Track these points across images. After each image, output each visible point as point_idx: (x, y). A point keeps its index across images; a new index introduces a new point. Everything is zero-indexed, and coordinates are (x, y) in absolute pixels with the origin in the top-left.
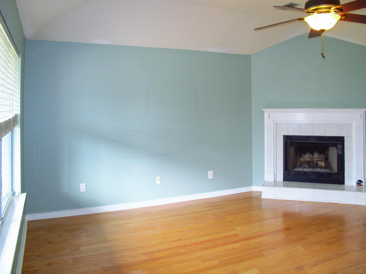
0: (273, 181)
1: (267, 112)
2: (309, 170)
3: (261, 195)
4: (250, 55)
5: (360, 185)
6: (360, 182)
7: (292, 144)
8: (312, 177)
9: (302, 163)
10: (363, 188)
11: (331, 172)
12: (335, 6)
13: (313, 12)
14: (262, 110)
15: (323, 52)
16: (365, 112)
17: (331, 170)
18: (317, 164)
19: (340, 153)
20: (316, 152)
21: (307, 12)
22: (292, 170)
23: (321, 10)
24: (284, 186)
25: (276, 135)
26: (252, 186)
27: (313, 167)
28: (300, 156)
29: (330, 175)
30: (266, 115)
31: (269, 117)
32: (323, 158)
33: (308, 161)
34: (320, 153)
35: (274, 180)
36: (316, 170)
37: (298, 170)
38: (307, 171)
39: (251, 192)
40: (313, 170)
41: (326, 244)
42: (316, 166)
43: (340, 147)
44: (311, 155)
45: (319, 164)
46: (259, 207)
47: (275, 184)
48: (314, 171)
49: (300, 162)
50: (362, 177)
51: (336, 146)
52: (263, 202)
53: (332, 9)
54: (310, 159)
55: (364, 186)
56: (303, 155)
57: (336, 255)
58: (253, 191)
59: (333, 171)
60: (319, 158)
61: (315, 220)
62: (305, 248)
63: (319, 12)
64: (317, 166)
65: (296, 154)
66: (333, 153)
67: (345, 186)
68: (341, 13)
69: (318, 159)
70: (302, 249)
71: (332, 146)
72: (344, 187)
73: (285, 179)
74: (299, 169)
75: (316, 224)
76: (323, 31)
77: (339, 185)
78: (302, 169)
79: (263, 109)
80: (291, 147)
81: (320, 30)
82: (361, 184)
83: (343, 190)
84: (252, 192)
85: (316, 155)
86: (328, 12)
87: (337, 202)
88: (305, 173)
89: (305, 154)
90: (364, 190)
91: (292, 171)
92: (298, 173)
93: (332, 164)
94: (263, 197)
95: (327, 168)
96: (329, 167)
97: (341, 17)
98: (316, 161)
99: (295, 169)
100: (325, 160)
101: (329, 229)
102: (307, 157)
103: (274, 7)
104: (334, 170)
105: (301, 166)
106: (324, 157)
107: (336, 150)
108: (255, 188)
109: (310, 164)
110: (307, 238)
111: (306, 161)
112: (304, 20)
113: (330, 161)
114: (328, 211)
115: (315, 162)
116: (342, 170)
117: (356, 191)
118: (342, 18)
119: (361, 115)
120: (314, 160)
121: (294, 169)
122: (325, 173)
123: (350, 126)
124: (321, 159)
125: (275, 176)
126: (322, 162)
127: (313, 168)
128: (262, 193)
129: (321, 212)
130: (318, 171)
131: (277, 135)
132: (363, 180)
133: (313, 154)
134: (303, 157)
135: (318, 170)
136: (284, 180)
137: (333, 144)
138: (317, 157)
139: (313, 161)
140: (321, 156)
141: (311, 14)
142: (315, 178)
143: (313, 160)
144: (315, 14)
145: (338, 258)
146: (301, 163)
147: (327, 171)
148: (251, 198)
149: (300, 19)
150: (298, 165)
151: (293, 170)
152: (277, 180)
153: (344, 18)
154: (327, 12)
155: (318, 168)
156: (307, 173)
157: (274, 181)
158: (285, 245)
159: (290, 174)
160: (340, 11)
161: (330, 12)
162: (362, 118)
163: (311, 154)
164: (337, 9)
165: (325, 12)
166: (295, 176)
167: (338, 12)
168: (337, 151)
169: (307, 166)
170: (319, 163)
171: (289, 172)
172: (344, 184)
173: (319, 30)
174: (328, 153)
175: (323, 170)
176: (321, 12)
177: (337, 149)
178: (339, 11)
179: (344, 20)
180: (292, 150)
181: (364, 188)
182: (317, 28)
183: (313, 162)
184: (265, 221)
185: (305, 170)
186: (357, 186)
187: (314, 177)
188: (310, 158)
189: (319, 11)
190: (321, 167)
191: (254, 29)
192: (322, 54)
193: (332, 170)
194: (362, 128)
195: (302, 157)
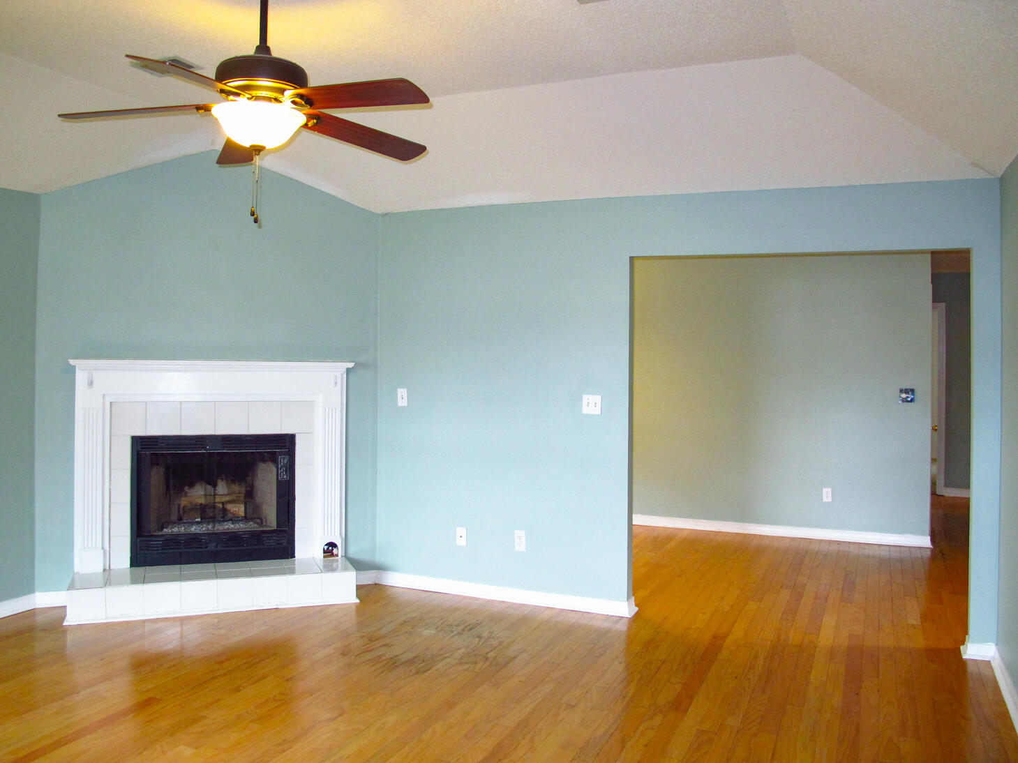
0: (102, 570)
1: (84, 370)
2: (204, 529)
3: (64, 618)
4: (37, 195)
5: (332, 555)
6: (330, 548)
7: (156, 459)
8: (212, 547)
9: (184, 511)
10: (337, 560)
11: (261, 529)
12: (296, 88)
13: (238, 95)
14: (68, 362)
15: (255, 206)
16: (345, 370)
17: (261, 524)
18: (224, 510)
19: (285, 477)
20: (222, 480)
21: (222, 91)
22: (154, 534)
23: (259, 93)
24: (135, 581)
25: (111, 436)
26: (34, 592)
27: (213, 519)
28: (180, 491)
29: (256, 536)
30: (81, 378)
31: (91, 383)
32: (240, 493)
33: (201, 504)
34: (233, 482)
35: (104, 566)
36: (221, 528)
37: (172, 532)
38: (197, 531)
39: (32, 613)
40: (213, 527)
41: (251, 722)
42: (222, 517)
43: (283, 460)
44: (210, 488)
45: (230, 510)
46: (59, 655)
47: (108, 578)
48: (218, 530)
49: (179, 508)
50: (336, 534)
51: (273, 458)
52: (70, 637)
53: (288, 93)
54: (205, 499)
55: (340, 556)
56: (186, 488)
57: (280, 744)
58: (37, 607)
59: (266, 526)
60: (229, 494)
61: (221, 663)
62: (196, 748)
63: (253, 97)
64: (225, 515)
65: (168, 488)
66: (266, 479)
67: (295, 561)
68: (308, 110)
69: (228, 498)
70: (189, 751)
71: (264, 461)
72: (294, 564)
73: (135, 562)
74: (175, 530)
75: (225, 674)
76: (258, 150)
77: (281, 560)
78: (183, 528)
79: (72, 362)
80: (155, 470)
81: (252, 146)
82: (335, 551)
83: (292, 571)
84: (33, 611)
85: (222, 488)
86: (276, 100)
87: (277, 605)
88: (194, 538)
89: (192, 485)
90: (340, 566)
91: (159, 536)
92: (174, 540)
93: (264, 508)
94: (70, 621)
95: (252, 519)
96: (255, 516)
97: (308, 121)
98: (223, 503)
99: (165, 530)
100: (245, 498)
101: (260, 680)
102: (197, 494)
103: (127, 58)
104: (268, 524)
105: (180, 519)
106: (243, 490)
107: (274, 469)
108: (42, 599)
109: (207, 512)
110: (204, 717)
111: (197, 505)
112: (210, 111)
113: (258, 500)
114: (254, 632)
115: (221, 506)
116: (289, 522)
117: (322, 572)
118: (310, 124)
119: (336, 376)
120: (218, 500)
121: (162, 529)
122: (245, 533)
123: (309, 405)
124: (234, 497)
125: (107, 554)
126: (238, 505)
127: (214, 522)
128: (66, 611)
129: (237, 637)
130: (228, 529)
131: (113, 437)
132: (338, 542)
133: (214, 485)
134: (186, 493)
135: (229, 526)
136: (132, 565)
137: (266, 454)
138: (226, 493)
139: (215, 503)
140: (236, 488)
141: (231, 97)
142: (219, 548)
143: (215, 500)
144: (243, 100)
145: (284, 751)
146: (181, 512)
147: (252, 526)
148: (31, 629)
149: (198, 108)
150: (174, 517)
151: (160, 533)
152: (112, 567)
153: (315, 125)
154: (273, 100)
155: (227, 521)
156: (197, 538)
157: (104, 570)
158: (141, 753)
159: (149, 547)
160: (306, 103)
161: (281, 102)
162: (339, 384)
163: (209, 484)
164: (301, 96)
165: (269, 99)
166: (165, 549)
167: (302, 106)
168: (278, 472)
169: (199, 520)
170: (229, 507)
171: (148, 539)
172: (293, 556)
173: (248, 146)
174: (252, 480)
175: (240, 527)
176: (257, 98)
177: (277, 468)
178: (303, 103)
179: (313, 128)
180: (156, 477)
181: (339, 560)
182: (244, 140)
183: (214, 507)
184: (78, 693)
185: (194, 529)
186: (324, 557)
187: (216, 546)
188: (205, 495)
189: (255, 93)
190: (235, 519)
191: (59, 115)
192: (253, 214)
193: (264, 524)
194: (338, 411)
195: (184, 494)
